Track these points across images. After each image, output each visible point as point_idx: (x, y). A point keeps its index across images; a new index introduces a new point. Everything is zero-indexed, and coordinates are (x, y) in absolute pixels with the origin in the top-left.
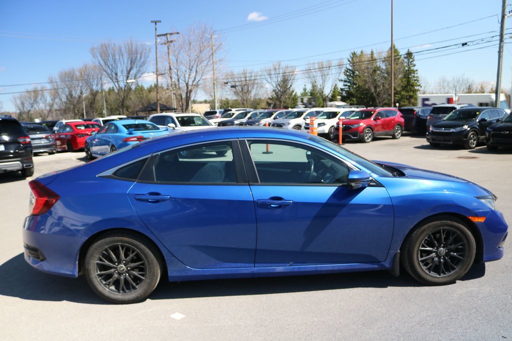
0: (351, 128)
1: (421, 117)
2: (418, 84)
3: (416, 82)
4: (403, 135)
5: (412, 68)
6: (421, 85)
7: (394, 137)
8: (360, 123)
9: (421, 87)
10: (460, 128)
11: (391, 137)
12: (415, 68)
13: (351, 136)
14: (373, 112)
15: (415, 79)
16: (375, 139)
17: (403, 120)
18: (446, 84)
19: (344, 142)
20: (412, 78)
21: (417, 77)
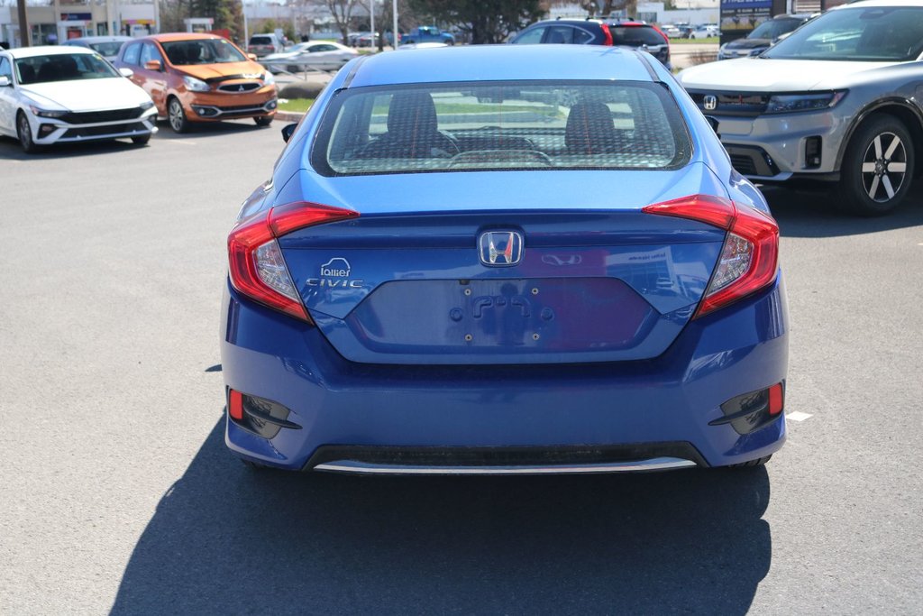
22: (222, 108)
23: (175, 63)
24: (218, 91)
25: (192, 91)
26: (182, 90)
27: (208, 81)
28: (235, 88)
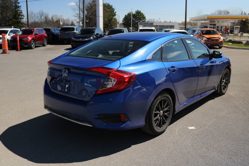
0: (24, 40)
1: (54, 33)
2: (22, 15)
3: (20, 13)
4: (48, 44)
5: (17, 5)
6: (24, 15)
7: (44, 45)
8: (28, 37)
9: (24, 16)
10: (90, 38)
11: (42, 45)
12: (19, 5)
13: (24, 45)
14: (33, 31)
15: (20, 11)
16: (36, 47)
17: (46, 35)
18: (33, 15)
19: (21, 49)
20: (18, 11)
21: (21, 10)
22: (210, 44)
23: (203, 34)
24: (209, 40)
25: (204, 40)
26: (202, 40)
27: (208, 38)
28: (213, 40)
